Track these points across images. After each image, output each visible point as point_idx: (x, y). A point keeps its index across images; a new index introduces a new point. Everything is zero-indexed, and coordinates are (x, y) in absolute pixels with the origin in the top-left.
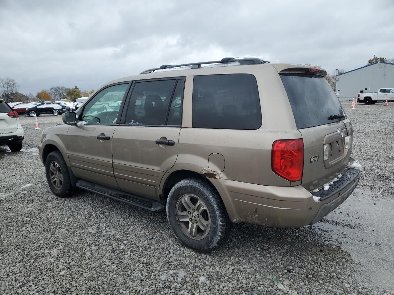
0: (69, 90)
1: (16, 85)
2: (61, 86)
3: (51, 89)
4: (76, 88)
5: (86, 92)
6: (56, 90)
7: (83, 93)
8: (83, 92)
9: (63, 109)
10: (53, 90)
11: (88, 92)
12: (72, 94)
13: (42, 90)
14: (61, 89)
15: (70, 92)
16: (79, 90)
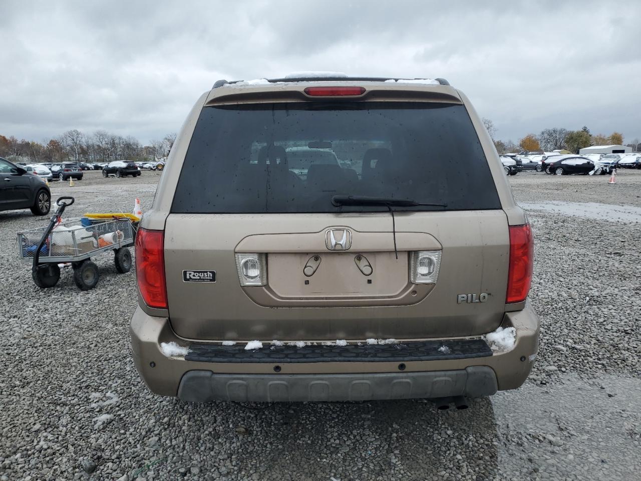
0: (572, 133)
1: (492, 128)
2: (559, 128)
3: (543, 133)
4: (585, 130)
5: (602, 137)
6: (550, 134)
7: (596, 139)
8: (596, 136)
9: (518, 165)
10: (546, 135)
11: (604, 136)
12: (576, 140)
13: (527, 135)
14: (558, 133)
15: (572, 138)
16: (591, 133)
